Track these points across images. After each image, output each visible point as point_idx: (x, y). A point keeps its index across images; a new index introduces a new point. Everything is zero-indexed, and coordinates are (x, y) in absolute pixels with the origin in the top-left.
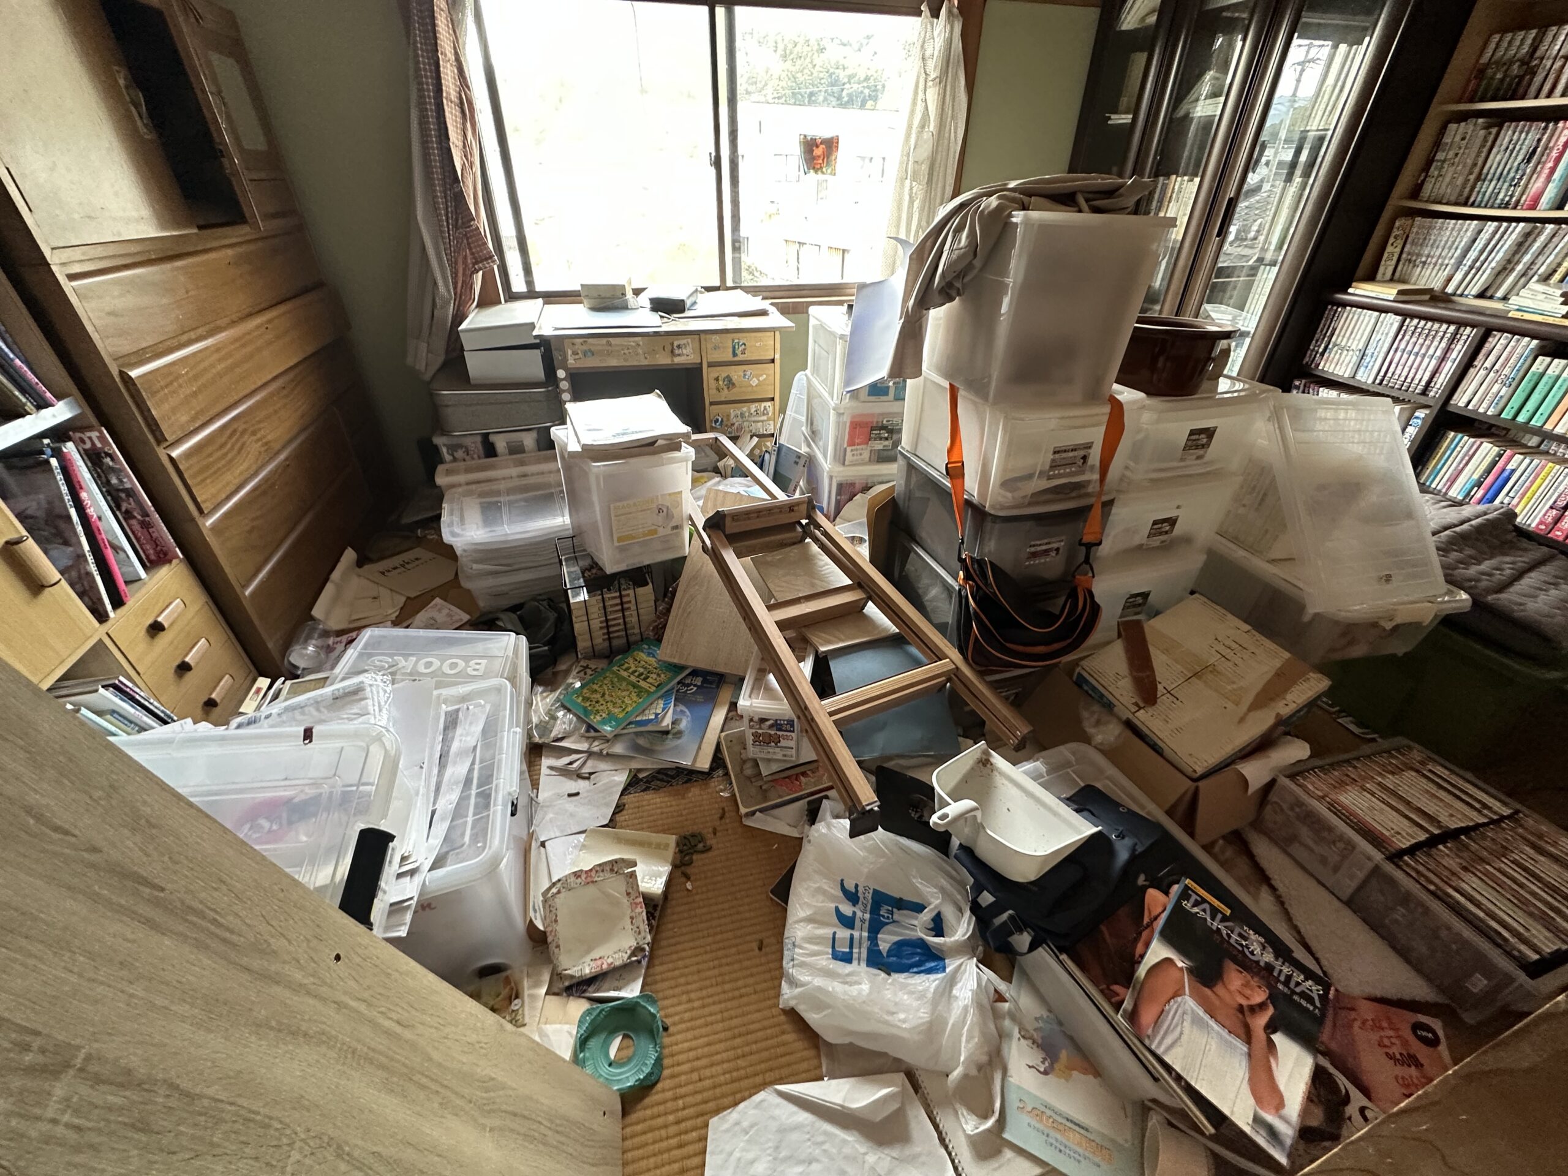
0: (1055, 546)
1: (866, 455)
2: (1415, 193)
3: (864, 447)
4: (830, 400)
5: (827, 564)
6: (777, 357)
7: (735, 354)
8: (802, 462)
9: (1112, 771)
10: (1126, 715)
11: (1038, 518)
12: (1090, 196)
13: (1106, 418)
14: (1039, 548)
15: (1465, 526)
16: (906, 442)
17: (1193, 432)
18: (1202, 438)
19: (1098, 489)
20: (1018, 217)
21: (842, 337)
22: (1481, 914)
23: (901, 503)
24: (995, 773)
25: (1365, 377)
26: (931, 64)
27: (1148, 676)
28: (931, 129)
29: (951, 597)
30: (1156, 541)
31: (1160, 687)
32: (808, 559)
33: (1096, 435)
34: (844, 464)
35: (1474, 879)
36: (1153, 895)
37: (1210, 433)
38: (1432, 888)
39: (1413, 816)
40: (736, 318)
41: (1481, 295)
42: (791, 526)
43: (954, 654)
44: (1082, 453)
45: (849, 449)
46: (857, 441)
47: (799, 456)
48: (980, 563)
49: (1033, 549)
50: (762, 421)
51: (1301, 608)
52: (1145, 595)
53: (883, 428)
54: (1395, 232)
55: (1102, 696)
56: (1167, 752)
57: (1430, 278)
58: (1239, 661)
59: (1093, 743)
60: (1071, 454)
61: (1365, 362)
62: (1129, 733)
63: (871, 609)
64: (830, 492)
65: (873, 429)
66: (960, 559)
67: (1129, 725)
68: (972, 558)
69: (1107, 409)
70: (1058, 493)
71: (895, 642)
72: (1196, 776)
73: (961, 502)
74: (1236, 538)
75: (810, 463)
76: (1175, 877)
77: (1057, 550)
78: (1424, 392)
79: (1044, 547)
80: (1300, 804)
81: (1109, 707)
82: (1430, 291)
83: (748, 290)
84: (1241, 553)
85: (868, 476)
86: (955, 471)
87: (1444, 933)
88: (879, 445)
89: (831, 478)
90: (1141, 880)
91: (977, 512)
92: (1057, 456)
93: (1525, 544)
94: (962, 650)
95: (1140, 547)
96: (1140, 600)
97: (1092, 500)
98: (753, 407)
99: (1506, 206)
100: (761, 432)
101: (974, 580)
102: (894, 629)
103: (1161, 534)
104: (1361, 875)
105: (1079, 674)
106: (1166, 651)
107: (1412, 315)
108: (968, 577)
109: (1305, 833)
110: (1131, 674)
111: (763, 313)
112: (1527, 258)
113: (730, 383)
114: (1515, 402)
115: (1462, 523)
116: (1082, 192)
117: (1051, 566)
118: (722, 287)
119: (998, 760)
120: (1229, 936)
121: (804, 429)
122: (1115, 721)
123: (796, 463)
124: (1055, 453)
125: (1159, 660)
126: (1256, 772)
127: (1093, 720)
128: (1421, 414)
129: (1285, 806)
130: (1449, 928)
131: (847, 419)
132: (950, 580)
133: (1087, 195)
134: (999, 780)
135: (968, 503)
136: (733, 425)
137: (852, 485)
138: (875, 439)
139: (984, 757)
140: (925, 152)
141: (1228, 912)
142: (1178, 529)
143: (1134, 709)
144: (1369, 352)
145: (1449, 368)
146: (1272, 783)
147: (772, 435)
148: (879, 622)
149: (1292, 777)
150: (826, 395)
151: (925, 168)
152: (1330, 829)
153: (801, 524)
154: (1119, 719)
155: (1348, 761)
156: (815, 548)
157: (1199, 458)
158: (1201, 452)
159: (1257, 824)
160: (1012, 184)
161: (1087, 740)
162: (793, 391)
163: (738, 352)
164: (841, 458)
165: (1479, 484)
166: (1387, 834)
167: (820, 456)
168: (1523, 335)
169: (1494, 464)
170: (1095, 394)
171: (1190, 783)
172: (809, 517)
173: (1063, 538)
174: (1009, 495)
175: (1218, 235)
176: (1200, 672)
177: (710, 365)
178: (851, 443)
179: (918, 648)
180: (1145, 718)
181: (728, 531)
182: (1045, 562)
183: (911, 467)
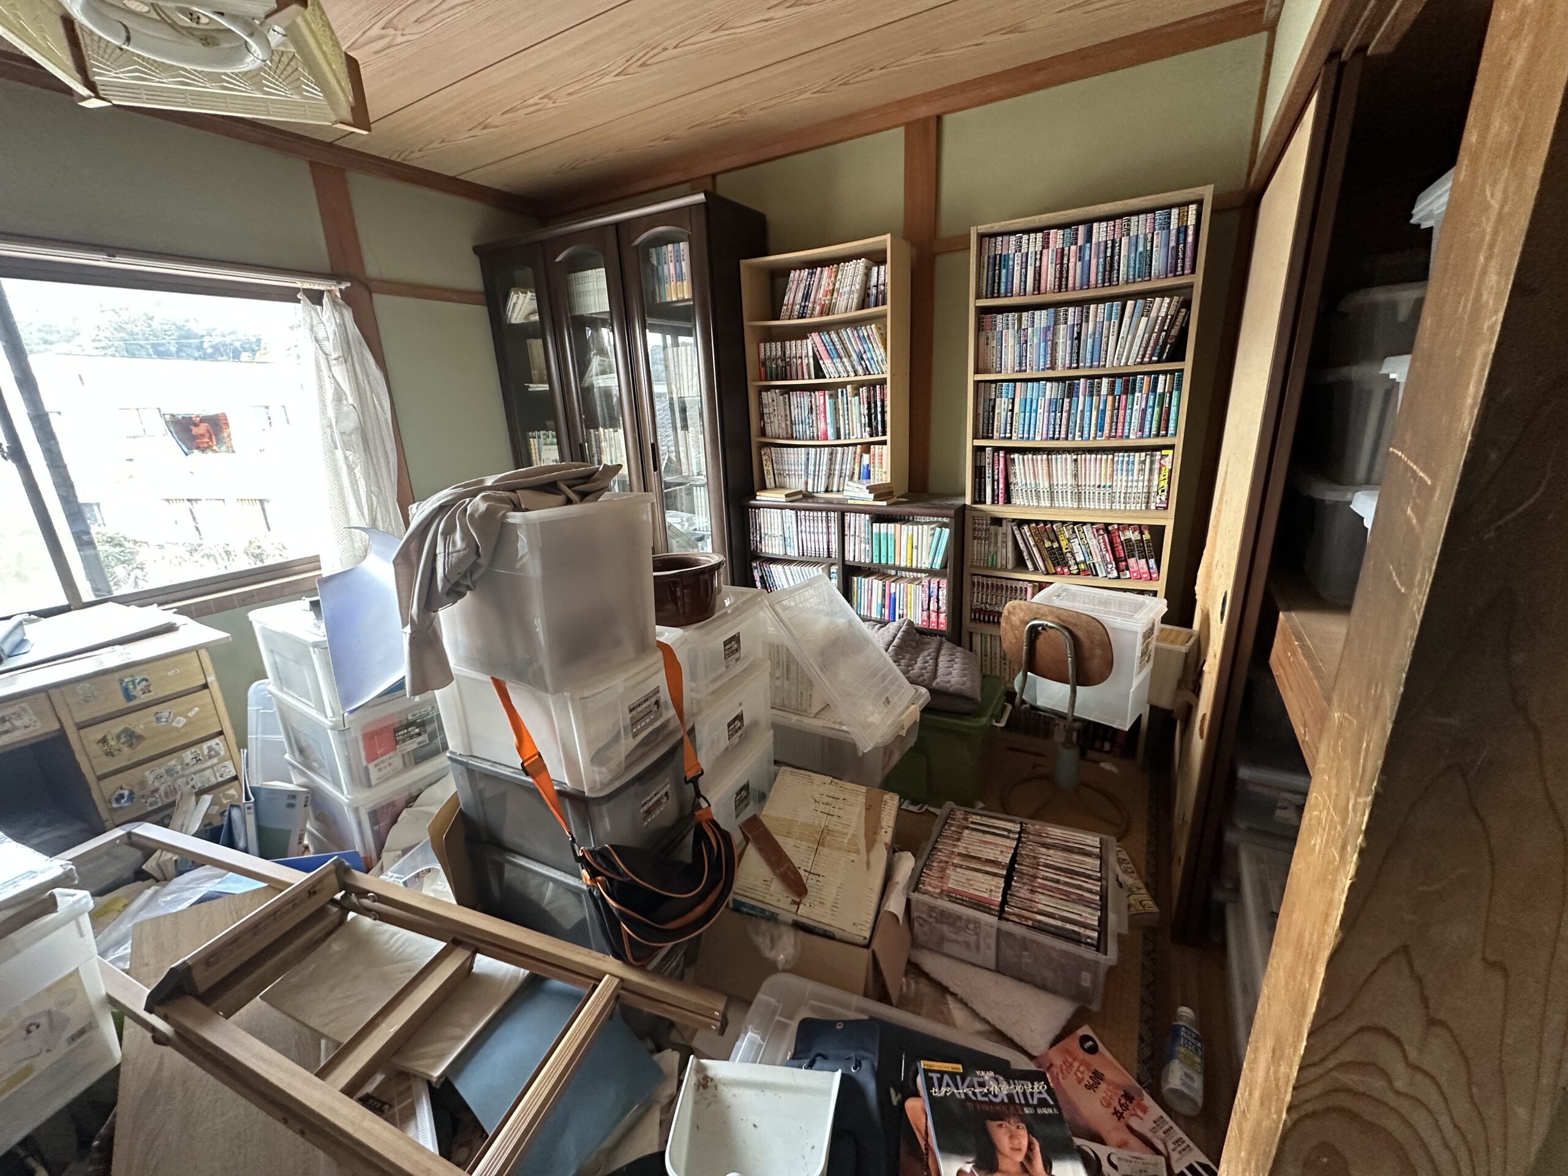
0: (663, 792)
1: (398, 762)
2: (763, 433)
3: (391, 754)
4: (322, 718)
5: (395, 934)
6: (211, 679)
7: (129, 697)
8: (299, 803)
9: (810, 986)
10: (790, 918)
11: (640, 779)
12: (572, 482)
13: (662, 663)
14: (650, 804)
15: (896, 640)
16: (454, 743)
17: (726, 643)
18: (733, 645)
19: (678, 722)
20: (515, 517)
21: (316, 645)
22: (1059, 923)
23: (472, 814)
24: (720, 1087)
25: (793, 553)
26: (328, 346)
27: (788, 868)
28: (351, 401)
29: (581, 902)
30: (736, 738)
31: (802, 872)
32: (362, 943)
33: (660, 680)
34: (370, 785)
35: (1041, 896)
36: (911, 1104)
37: (736, 638)
38: (1030, 923)
39: (989, 869)
40: (118, 648)
41: (827, 491)
42: (321, 912)
43: (610, 965)
44: (653, 700)
45: (371, 766)
46: (379, 752)
47: (293, 795)
48: (601, 854)
49: (645, 808)
50: (212, 767)
51: (854, 746)
52: (746, 787)
53: (410, 724)
54: (764, 458)
55: (763, 911)
56: (838, 934)
57: (796, 484)
58: (841, 813)
59: (780, 967)
60: (644, 706)
61: (788, 543)
62: (801, 934)
63: (483, 963)
64: (359, 824)
65: (396, 731)
66: (579, 859)
67: (799, 926)
68: (591, 852)
69: (659, 654)
70: (647, 745)
71: (531, 987)
72: (866, 941)
73: (554, 796)
74: (784, 705)
75: (315, 800)
76: (913, 1068)
77: (666, 794)
78: (829, 556)
79: (655, 799)
80: (932, 909)
81: (772, 918)
82: (800, 492)
83: (125, 600)
84: (794, 718)
85: (410, 785)
86: (534, 766)
87: (1054, 955)
88: (411, 745)
89: (356, 810)
90: (895, 1100)
91: (575, 799)
92: (634, 713)
93: (927, 639)
94: (618, 955)
95: (727, 749)
96: (744, 793)
97: (678, 736)
98: (188, 755)
99: (812, 438)
100: (213, 781)
101: (601, 874)
102: (523, 973)
103: (736, 732)
104: (992, 942)
105: (735, 901)
106: (789, 834)
107: (800, 509)
108: (594, 874)
109: (946, 930)
110: (775, 873)
111: (170, 628)
112: (838, 467)
113: (132, 738)
114: (876, 553)
115: (894, 638)
116: (562, 480)
117: (667, 812)
118: (75, 603)
119: (717, 1068)
120: (974, 1094)
121: (287, 756)
122: (784, 928)
123: (291, 806)
124: (631, 711)
125: (788, 845)
126: (895, 905)
127: (768, 942)
128: (834, 569)
129: (924, 916)
130: (1054, 949)
131: (356, 733)
132: (571, 881)
133: (568, 483)
134: (728, 1094)
135: (562, 794)
136: (156, 790)
137: (392, 804)
138: (404, 741)
139: (701, 1076)
140: (351, 422)
141: (959, 1068)
142: (746, 721)
143: (794, 908)
144: (787, 535)
145: (834, 538)
146: (908, 901)
147: (236, 778)
148: (500, 974)
149: (916, 889)
150: (313, 713)
151: (356, 438)
152: (959, 918)
153: (334, 902)
154: (785, 923)
155: (934, 848)
156: (367, 922)
157: (737, 660)
158: (736, 655)
159: (915, 944)
160: (489, 481)
161: (772, 968)
162: (252, 709)
163: (137, 691)
164: (362, 779)
165: (883, 606)
166: (986, 895)
167: (327, 787)
168: (861, 512)
169: (884, 591)
170: (644, 645)
171: (865, 950)
172: (343, 886)
173: (667, 780)
174: (604, 769)
175: (655, 470)
176: (821, 839)
177: (81, 727)
178: (372, 757)
179: (559, 978)
180: (808, 912)
181: (202, 988)
182: (661, 812)
183: (471, 773)
